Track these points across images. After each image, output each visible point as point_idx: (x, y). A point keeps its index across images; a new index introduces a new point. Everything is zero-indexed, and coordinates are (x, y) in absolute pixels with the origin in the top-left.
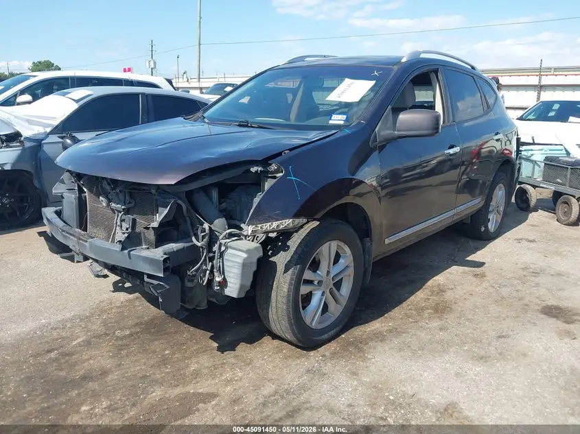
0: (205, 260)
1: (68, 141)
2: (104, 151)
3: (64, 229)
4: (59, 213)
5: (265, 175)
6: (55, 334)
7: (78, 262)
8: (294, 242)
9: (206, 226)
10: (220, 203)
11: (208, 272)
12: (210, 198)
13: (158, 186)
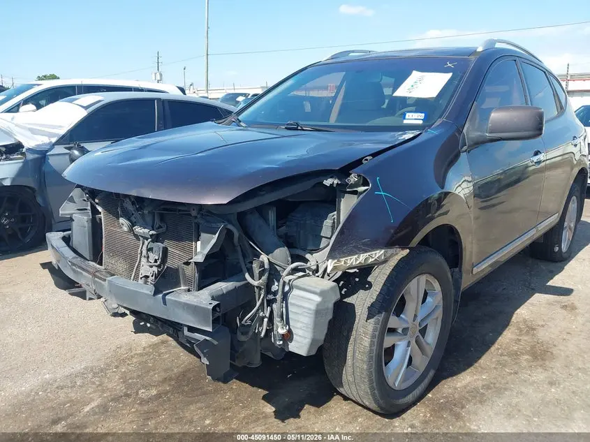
0: (262, 304)
1: (76, 153)
2: (128, 161)
3: (74, 261)
4: (67, 240)
5: (342, 190)
6: (62, 394)
7: (90, 299)
8: (378, 279)
9: (264, 258)
10: (278, 227)
11: (266, 320)
12: (266, 220)
13: (201, 207)
